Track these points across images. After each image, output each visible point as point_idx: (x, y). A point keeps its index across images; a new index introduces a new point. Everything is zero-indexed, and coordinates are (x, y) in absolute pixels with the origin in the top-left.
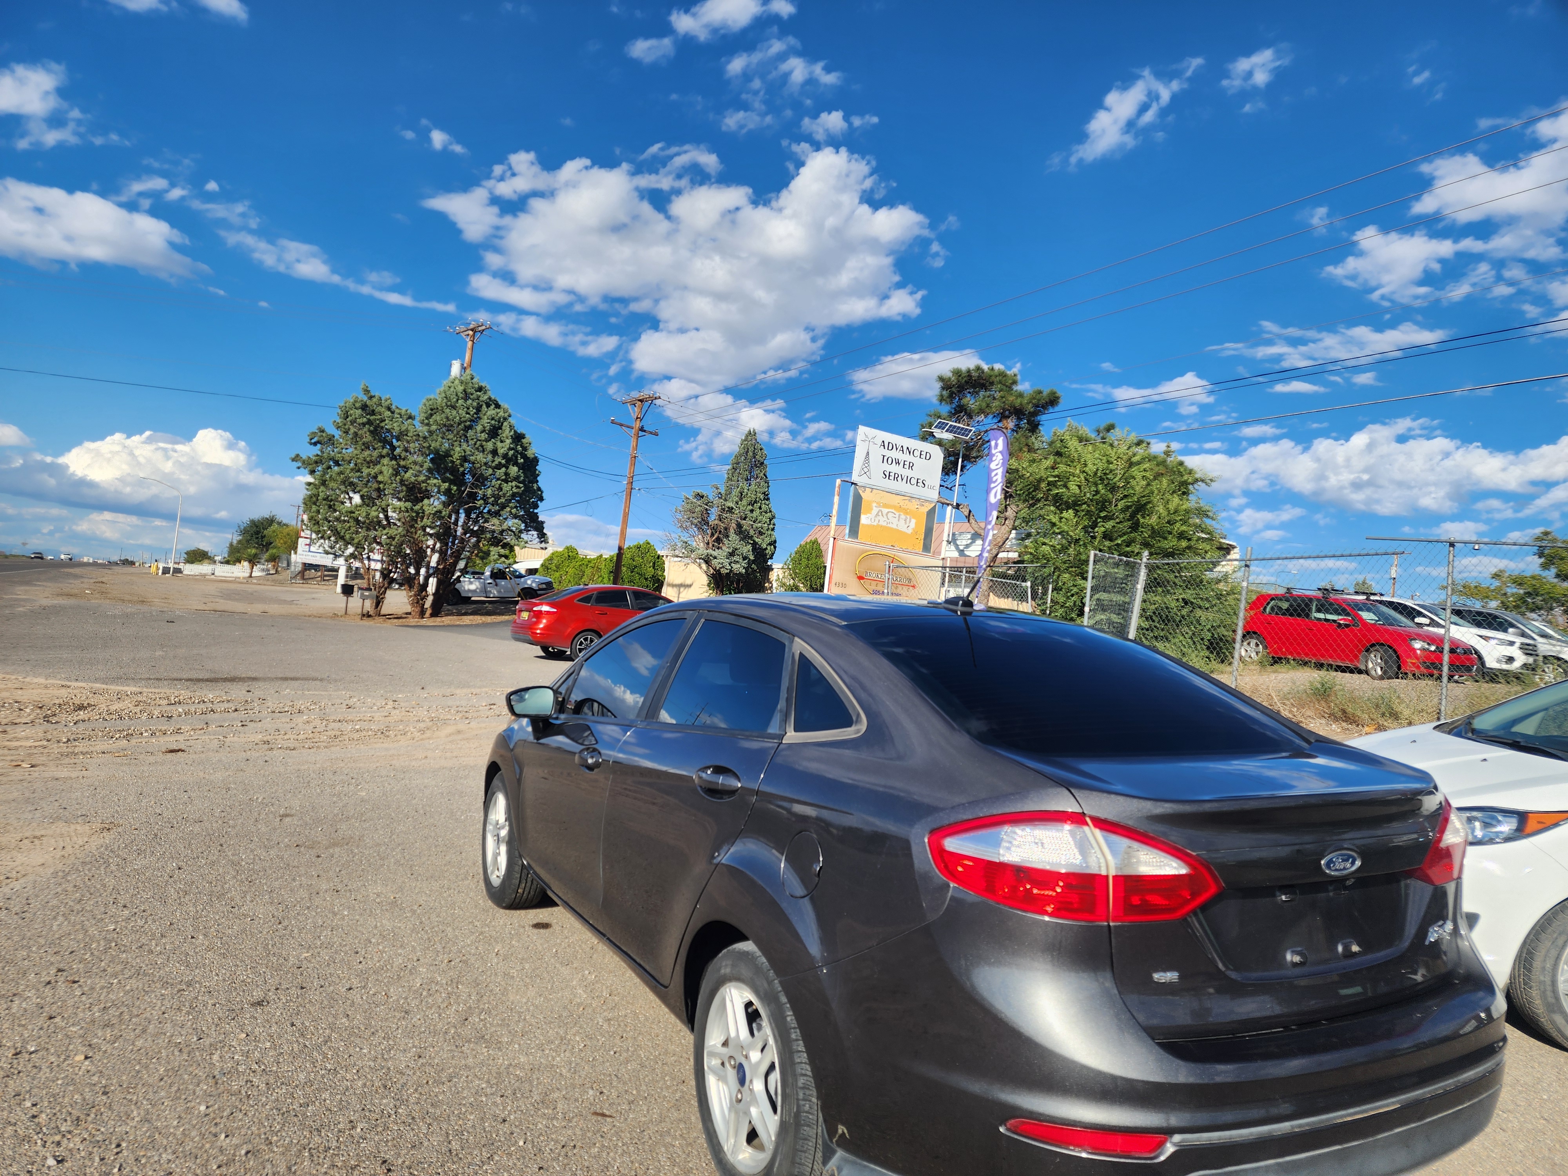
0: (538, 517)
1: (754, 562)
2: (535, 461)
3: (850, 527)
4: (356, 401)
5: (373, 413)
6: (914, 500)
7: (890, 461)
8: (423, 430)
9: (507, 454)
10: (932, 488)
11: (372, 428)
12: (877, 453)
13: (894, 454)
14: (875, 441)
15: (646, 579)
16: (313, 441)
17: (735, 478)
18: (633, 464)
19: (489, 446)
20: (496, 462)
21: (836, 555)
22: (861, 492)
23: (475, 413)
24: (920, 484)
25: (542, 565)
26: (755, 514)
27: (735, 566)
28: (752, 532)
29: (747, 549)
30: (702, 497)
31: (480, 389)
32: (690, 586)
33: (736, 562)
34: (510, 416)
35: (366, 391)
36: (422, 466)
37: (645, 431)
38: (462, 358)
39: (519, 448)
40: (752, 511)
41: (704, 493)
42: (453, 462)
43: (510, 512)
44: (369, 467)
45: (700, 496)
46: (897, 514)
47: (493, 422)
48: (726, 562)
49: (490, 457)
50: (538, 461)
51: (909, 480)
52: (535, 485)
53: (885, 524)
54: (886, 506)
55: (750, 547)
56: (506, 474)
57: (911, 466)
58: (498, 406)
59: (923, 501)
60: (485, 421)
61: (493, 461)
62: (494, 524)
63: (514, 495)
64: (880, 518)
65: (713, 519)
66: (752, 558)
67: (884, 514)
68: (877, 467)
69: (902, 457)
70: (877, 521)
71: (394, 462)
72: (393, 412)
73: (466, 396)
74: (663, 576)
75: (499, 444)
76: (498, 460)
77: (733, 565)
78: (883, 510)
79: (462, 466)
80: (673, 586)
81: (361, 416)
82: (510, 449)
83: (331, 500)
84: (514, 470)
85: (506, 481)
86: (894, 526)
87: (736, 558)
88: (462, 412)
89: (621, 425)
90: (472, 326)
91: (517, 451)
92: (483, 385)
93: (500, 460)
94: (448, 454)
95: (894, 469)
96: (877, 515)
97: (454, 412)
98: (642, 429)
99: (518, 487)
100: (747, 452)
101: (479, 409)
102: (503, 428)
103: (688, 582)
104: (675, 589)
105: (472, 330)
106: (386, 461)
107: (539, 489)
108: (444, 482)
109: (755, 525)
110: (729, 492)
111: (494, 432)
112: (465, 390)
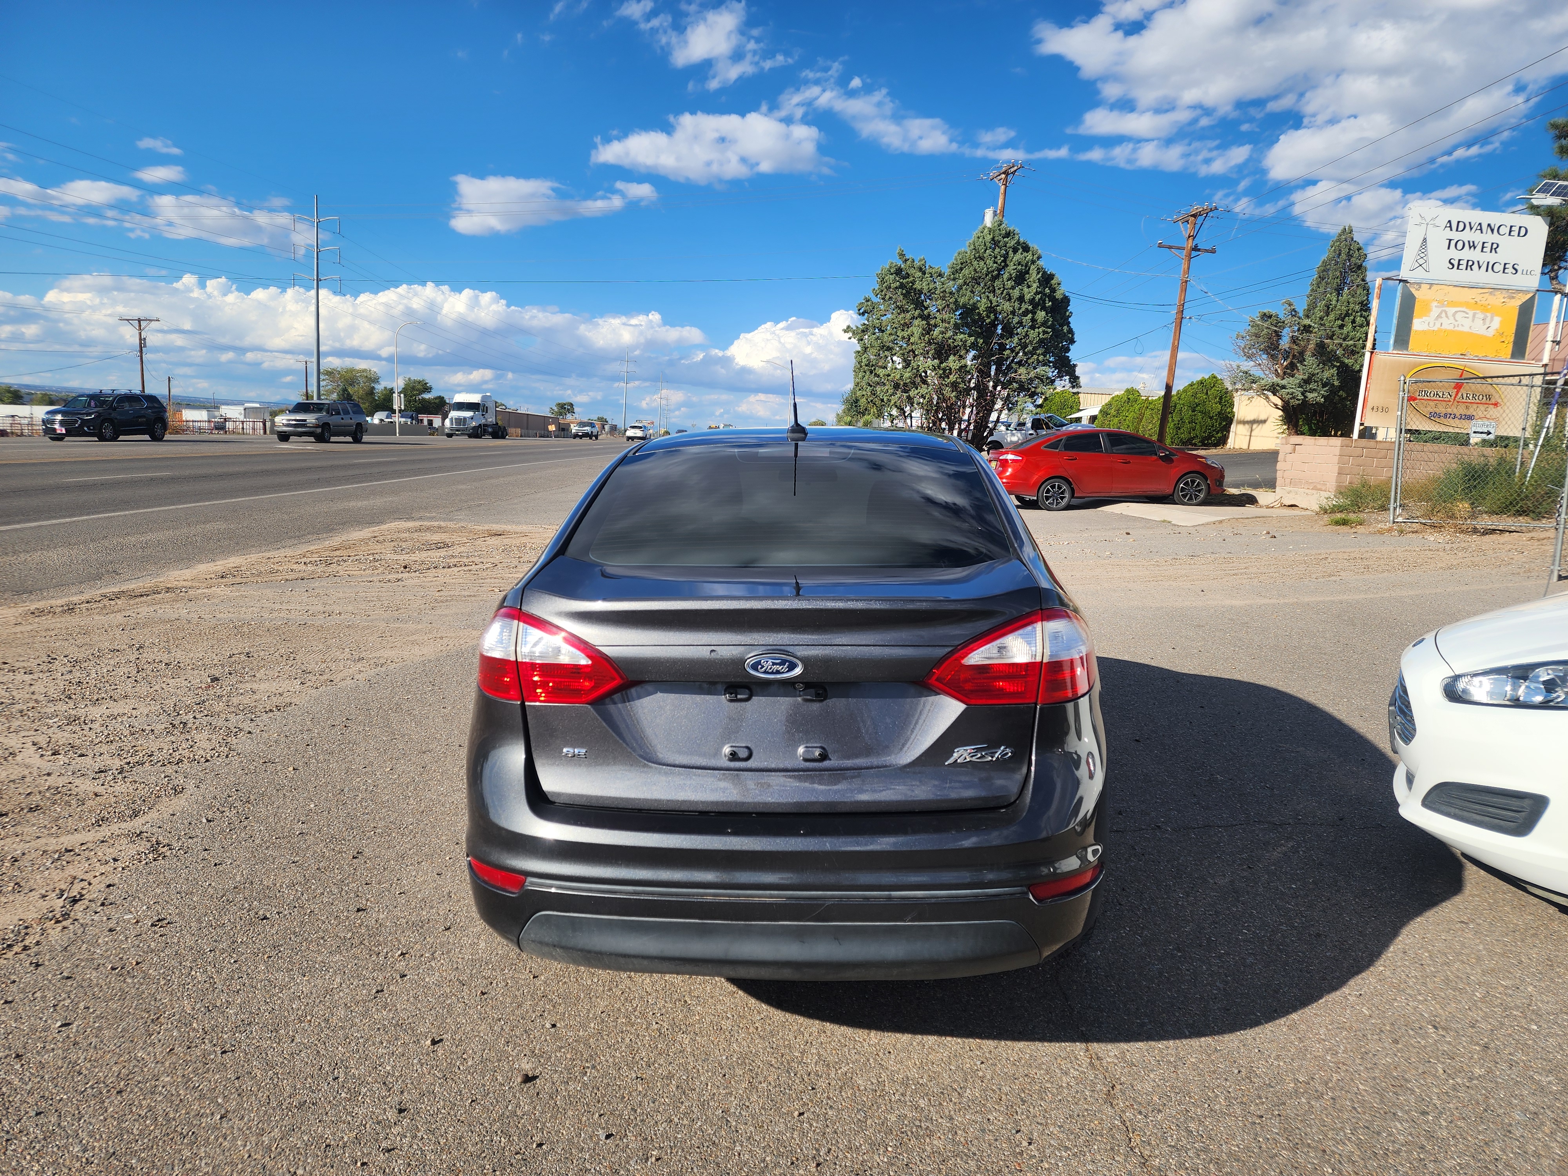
0: (1070, 361)
1: (1340, 388)
2: (1066, 301)
3: (1396, 336)
4: (891, 267)
5: (908, 276)
6: (1498, 293)
7: (1460, 245)
8: (951, 286)
9: (1034, 298)
10: (1529, 273)
11: (904, 291)
12: (1438, 238)
13: (1467, 236)
14: (1437, 222)
15: (1211, 418)
16: (861, 311)
17: (1322, 290)
18: (1184, 290)
19: (1016, 293)
20: (1023, 309)
21: (1373, 373)
22: (1413, 290)
23: (1003, 261)
24: (1510, 270)
25: (1101, 411)
26: (1345, 330)
27: (1310, 396)
28: (1339, 352)
29: (1330, 373)
30: (1270, 317)
31: (1008, 235)
32: (1264, 421)
33: (1312, 391)
34: (1039, 258)
35: (902, 255)
36: (949, 323)
37: (1199, 250)
38: (996, 206)
39: (1047, 291)
40: (1341, 327)
41: (1273, 312)
42: (979, 314)
43: (1038, 359)
44: (903, 330)
45: (1266, 317)
46: (1471, 313)
47: (1020, 267)
48: (1298, 392)
49: (1017, 305)
50: (1069, 301)
51: (1490, 267)
52: (1065, 328)
53: (1451, 327)
54: (1452, 304)
55: (1334, 371)
56: (1033, 320)
57: (1494, 248)
58: (1026, 249)
59: (1511, 292)
60: (1011, 269)
61: (1020, 309)
62: (1023, 373)
63: (1041, 341)
64: (1444, 320)
65: (1285, 343)
66: (1336, 383)
67: (1450, 314)
68: (1439, 255)
69: (1477, 237)
70: (1438, 325)
71: (924, 322)
72: (924, 273)
73: (995, 243)
74: (1232, 412)
75: (1026, 290)
76: (1024, 306)
77: (1308, 394)
78: (1447, 309)
79: (988, 317)
80: (1244, 422)
81: (895, 281)
82: (1037, 293)
83: (873, 365)
84: (1041, 315)
85: (1033, 327)
86: (1466, 329)
87: (1313, 386)
88: (990, 262)
89: (1170, 247)
90: (1004, 169)
91: (1045, 295)
92: (1011, 229)
93: (1026, 306)
94: (975, 307)
95: (1467, 254)
96: (1439, 316)
97: (982, 263)
98: (1196, 249)
99: (1044, 332)
100: (1340, 254)
101: (1006, 256)
102: (1031, 272)
103: (1262, 418)
104: (1247, 426)
105: (1004, 173)
106: (916, 322)
107: (1071, 331)
108: (970, 336)
109: (1344, 344)
110: (1312, 306)
111: (1021, 278)
112: (993, 239)
